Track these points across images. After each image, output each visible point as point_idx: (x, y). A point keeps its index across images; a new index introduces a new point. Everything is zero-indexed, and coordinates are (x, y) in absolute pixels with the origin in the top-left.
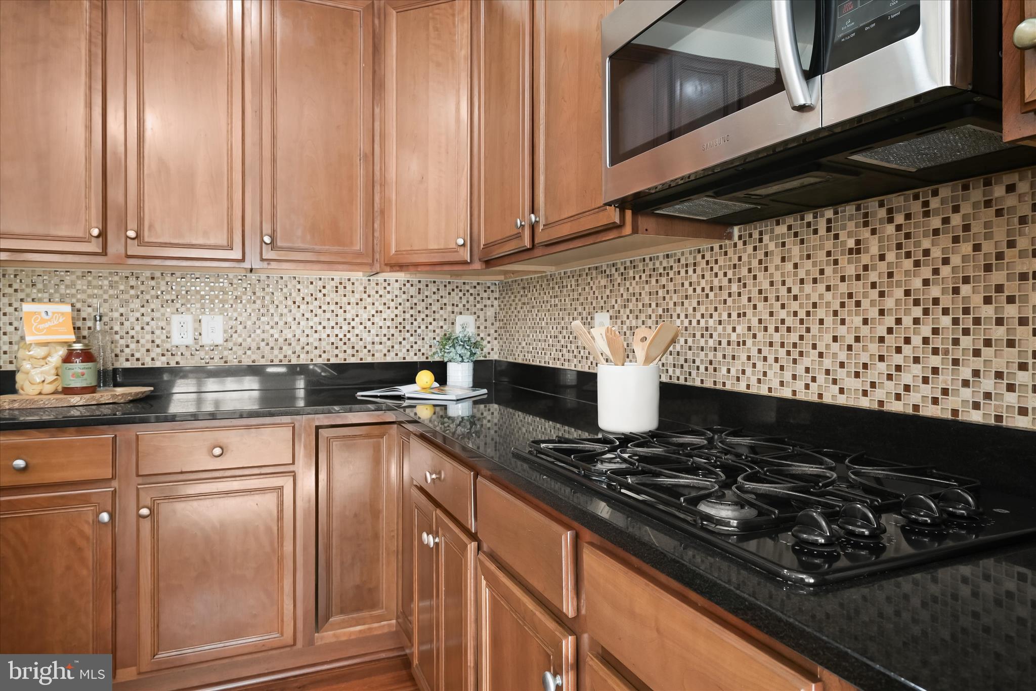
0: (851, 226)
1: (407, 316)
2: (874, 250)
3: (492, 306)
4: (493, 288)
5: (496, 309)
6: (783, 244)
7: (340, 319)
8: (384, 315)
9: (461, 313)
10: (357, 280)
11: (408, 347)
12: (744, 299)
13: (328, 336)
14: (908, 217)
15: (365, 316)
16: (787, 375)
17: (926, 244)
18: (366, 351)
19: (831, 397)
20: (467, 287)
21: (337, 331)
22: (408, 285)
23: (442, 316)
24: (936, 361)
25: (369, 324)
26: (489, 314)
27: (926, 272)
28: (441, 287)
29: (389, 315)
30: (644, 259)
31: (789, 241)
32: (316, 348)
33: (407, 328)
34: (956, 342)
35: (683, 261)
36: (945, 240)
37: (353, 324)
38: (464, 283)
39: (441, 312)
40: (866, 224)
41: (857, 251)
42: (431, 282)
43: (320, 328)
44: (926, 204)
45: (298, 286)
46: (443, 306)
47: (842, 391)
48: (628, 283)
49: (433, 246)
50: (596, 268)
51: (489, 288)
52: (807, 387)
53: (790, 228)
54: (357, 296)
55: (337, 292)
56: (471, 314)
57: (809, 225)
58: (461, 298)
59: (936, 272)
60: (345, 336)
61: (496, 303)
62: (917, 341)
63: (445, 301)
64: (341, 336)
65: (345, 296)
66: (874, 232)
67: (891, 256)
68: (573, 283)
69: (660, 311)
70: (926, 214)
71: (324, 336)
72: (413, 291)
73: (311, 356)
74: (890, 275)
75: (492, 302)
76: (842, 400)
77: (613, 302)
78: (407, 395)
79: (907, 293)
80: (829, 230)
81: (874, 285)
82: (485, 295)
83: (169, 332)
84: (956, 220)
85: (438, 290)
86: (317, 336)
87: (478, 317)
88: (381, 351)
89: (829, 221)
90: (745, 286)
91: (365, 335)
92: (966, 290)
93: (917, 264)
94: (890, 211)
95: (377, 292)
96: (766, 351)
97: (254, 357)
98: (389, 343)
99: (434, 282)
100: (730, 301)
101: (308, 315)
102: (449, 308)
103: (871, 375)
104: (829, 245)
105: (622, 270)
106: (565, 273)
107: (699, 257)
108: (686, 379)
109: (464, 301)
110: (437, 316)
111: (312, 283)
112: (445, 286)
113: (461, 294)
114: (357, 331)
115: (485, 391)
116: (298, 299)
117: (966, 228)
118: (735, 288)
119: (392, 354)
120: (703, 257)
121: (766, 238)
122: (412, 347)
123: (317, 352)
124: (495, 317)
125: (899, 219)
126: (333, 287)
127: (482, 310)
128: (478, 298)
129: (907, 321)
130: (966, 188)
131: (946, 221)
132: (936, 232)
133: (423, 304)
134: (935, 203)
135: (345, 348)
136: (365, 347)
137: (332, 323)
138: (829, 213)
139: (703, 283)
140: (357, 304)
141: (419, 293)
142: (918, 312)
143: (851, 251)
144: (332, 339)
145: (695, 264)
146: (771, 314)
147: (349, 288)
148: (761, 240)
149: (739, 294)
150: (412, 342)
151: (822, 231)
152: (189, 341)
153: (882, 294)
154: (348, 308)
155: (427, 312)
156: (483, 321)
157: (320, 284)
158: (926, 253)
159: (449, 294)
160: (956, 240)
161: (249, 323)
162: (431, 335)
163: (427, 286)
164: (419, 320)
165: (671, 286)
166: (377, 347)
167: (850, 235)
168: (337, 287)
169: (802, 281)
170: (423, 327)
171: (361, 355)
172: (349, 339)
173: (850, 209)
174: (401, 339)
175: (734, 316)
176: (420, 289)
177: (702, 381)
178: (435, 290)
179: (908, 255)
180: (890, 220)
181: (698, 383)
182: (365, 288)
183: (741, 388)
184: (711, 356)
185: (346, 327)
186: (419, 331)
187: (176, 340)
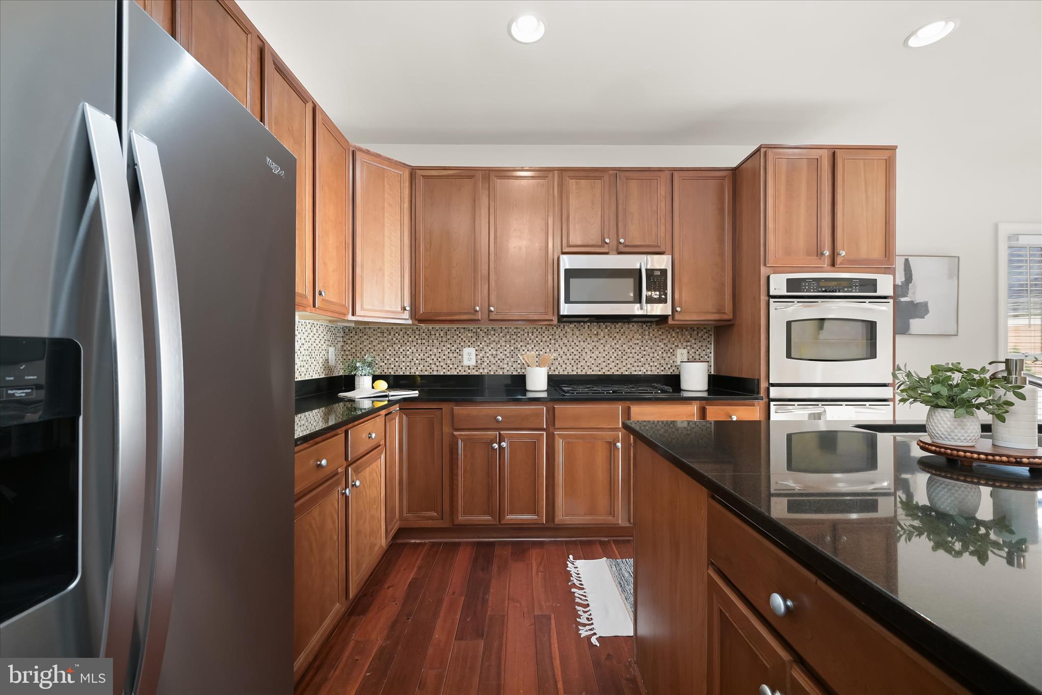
0: (595, 328)
2: (602, 335)
5: (341, 344)
6: (573, 330)
12: (557, 346)
14: (611, 328)
16: (575, 368)
17: (615, 335)
24: (618, 362)
27: (615, 342)
30: (501, 328)
31: (575, 330)
34: (622, 357)
35: (526, 330)
36: (620, 335)
40: (600, 328)
41: (597, 334)
44: (615, 326)
47: (593, 371)
48: (490, 337)
50: (464, 328)
52: (582, 371)
53: (575, 326)
57: (582, 326)
59: (618, 342)
62: (613, 357)
66: (602, 330)
67: (606, 337)
69: (512, 348)
70: (615, 328)
74: (606, 342)
76: (593, 373)
77: (479, 344)
79: (611, 346)
80: (589, 328)
81: (602, 344)
84: (622, 330)
89: (588, 326)
90: (557, 341)
92: (624, 346)
93: (613, 339)
94: (606, 326)
96: (566, 361)
100: (550, 346)
103: (601, 366)
104: (589, 332)
107: (535, 330)
117: (624, 333)
118: (553, 342)
120: (537, 330)
121: (566, 328)
125: (609, 328)
129: (611, 353)
130: (624, 324)
131: (620, 330)
132: (618, 333)
134: (617, 326)
138: (589, 324)
139: (537, 339)
142: (613, 350)
143: (595, 334)
145: (533, 332)
146: (568, 350)
148: (564, 328)
149: (555, 344)
151: (586, 328)
153: (604, 346)
158: (615, 337)
160: (622, 335)
165: (519, 339)
167: (595, 330)
169: (580, 341)
173: (595, 324)
175: (552, 350)
179: (611, 337)
180: (607, 328)
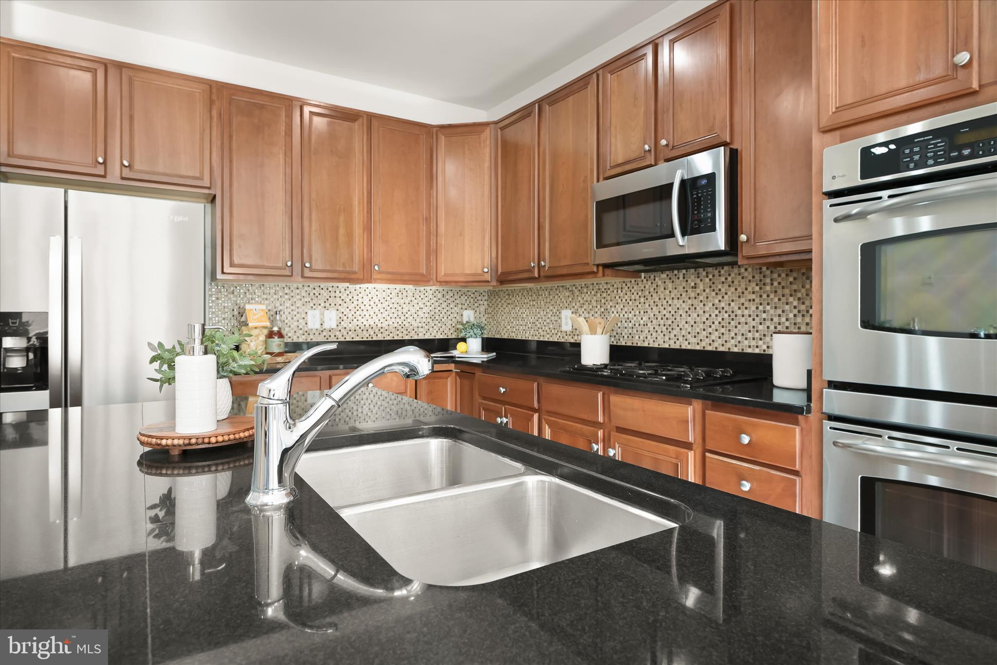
0: (693, 277)
1: (437, 311)
2: (702, 288)
3: (484, 305)
4: (483, 294)
5: (485, 307)
6: (665, 282)
7: (400, 313)
8: (424, 311)
9: (466, 309)
10: (409, 289)
11: (437, 329)
12: (647, 305)
13: (393, 323)
14: (714, 276)
15: (414, 311)
16: (667, 338)
17: (720, 287)
18: (414, 332)
19: (685, 346)
20: (470, 294)
21: (398, 320)
22: (437, 292)
23: (455, 311)
24: (723, 330)
25: (416, 315)
26: (482, 309)
27: (720, 297)
28: (456, 294)
29: (426, 311)
30: (593, 284)
31: (667, 281)
32: (386, 330)
33: (437, 318)
34: (729, 323)
35: (615, 286)
36: (726, 286)
37: (407, 316)
38: (468, 291)
39: (455, 308)
40: (698, 277)
41: (695, 287)
42: (449, 290)
43: (389, 318)
44: (719, 272)
45: (377, 293)
46: (457, 305)
47: (689, 343)
48: (583, 296)
49: (468, 271)
50: (563, 286)
51: (482, 293)
52: (675, 342)
53: (667, 275)
54: (409, 299)
55: (398, 296)
56: (472, 309)
57: (676, 275)
58: (466, 300)
59: (723, 297)
60: (402, 323)
61: (486, 303)
62: (716, 323)
63: (457, 301)
64: (400, 323)
65: (402, 298)
66: (701, 280)
67: (707, 290)
68: (546, 293)
69: (603, 310)
70: (720, 276)
71: (391, 323)
72: (440, 296)
73: (384, 335)
74: (707, 298)
75: (484, 302)
76: (689, 347)
77: (574, 305)
78: (457, 356)
79: (713, 305)
80: (684, 278)
81: (701, 301)
82: (480, 298)
83: (307, 321)
84: (730, 279)
85: (454, 295)
86: (387, 323)
87: (476, 311)
88: (422, 332)
89: (684, 274)
90: (647, 299)
91: (413, 323)
92: (733, 304)
93: (717, 294)
94: (707, 273)
95: (420, 296)
96: (657, 328)
97: (353, 336)
98: (427, 327)
99: (452, 290)
100: (640, 306)
101: (382, 310)
102: (460, 306)
103: (700, 337)
104: (684, 284)
105: (580, 288)
106: (540, 288)
107: (624, 285)
108: (617, 343)
109: (468, 302)
110: (453, 311)
111: (384, 291)
112: (458, 293)
113: (466, 298)
114: (409, 320)
115: (495, 354)
116: (377, 301)
117: (733, 282)
118: (642, 300)
119: (428, 334)
120: (626, 285)
121: (657, 279)
122: (439, 329)
123: (387, 333)
124: (485, 311)
125: (710, 276)
126: (395, 293)
127: (478, 307)
128: (476, 300)
129: (713, 315)
130: (732, 268)
131: (726, 279)
132: (723, 283)
133: (445, 304)
134: (723, 272)
135: (402, 330)
136: (413, 330)
137: (396, 316)
138: (684, 271)
139: (626, 297)
140: (409, 303)
141: (443, 297)
142: (717, 312)
143: (693, 287)
144: (396, 325)
145: (622, 288)
146: (659, 312)
147: (405, 294)
148: (654, 280)
149: (644, 303)
150: (439, 327)
151: (681, 278)
152: (318, 326)
153: (704, 305)
154: (404, 306)
155: (448, 308)
156: (479, 313)
157: (389, 291)
158: (720, 290)
159: (460, 297)
160: (729, 286)
161: (350, 316)
162: (450, 322)
163: (448, 292)
164: (443, 313)
165: (609, 298)
166: (420, 330)
167: (692, 281)
168: (398, 294)
169: (673, 299)
170: (445, 318)
171: (411, 334)
172: (405, 325)
173: (692, 270)
174: (433, 325)
175: (642, 312)
176: (443, 295)
177: (626, 343)
178: (452, 295)
179: (714, 290)
180: (707, 277)
181: (624, 344)
182: (413, 294)
183: (646, 345)
184: (630, 331)
185: (403, 318)
186: (443, 320)
187: (310, 326)
